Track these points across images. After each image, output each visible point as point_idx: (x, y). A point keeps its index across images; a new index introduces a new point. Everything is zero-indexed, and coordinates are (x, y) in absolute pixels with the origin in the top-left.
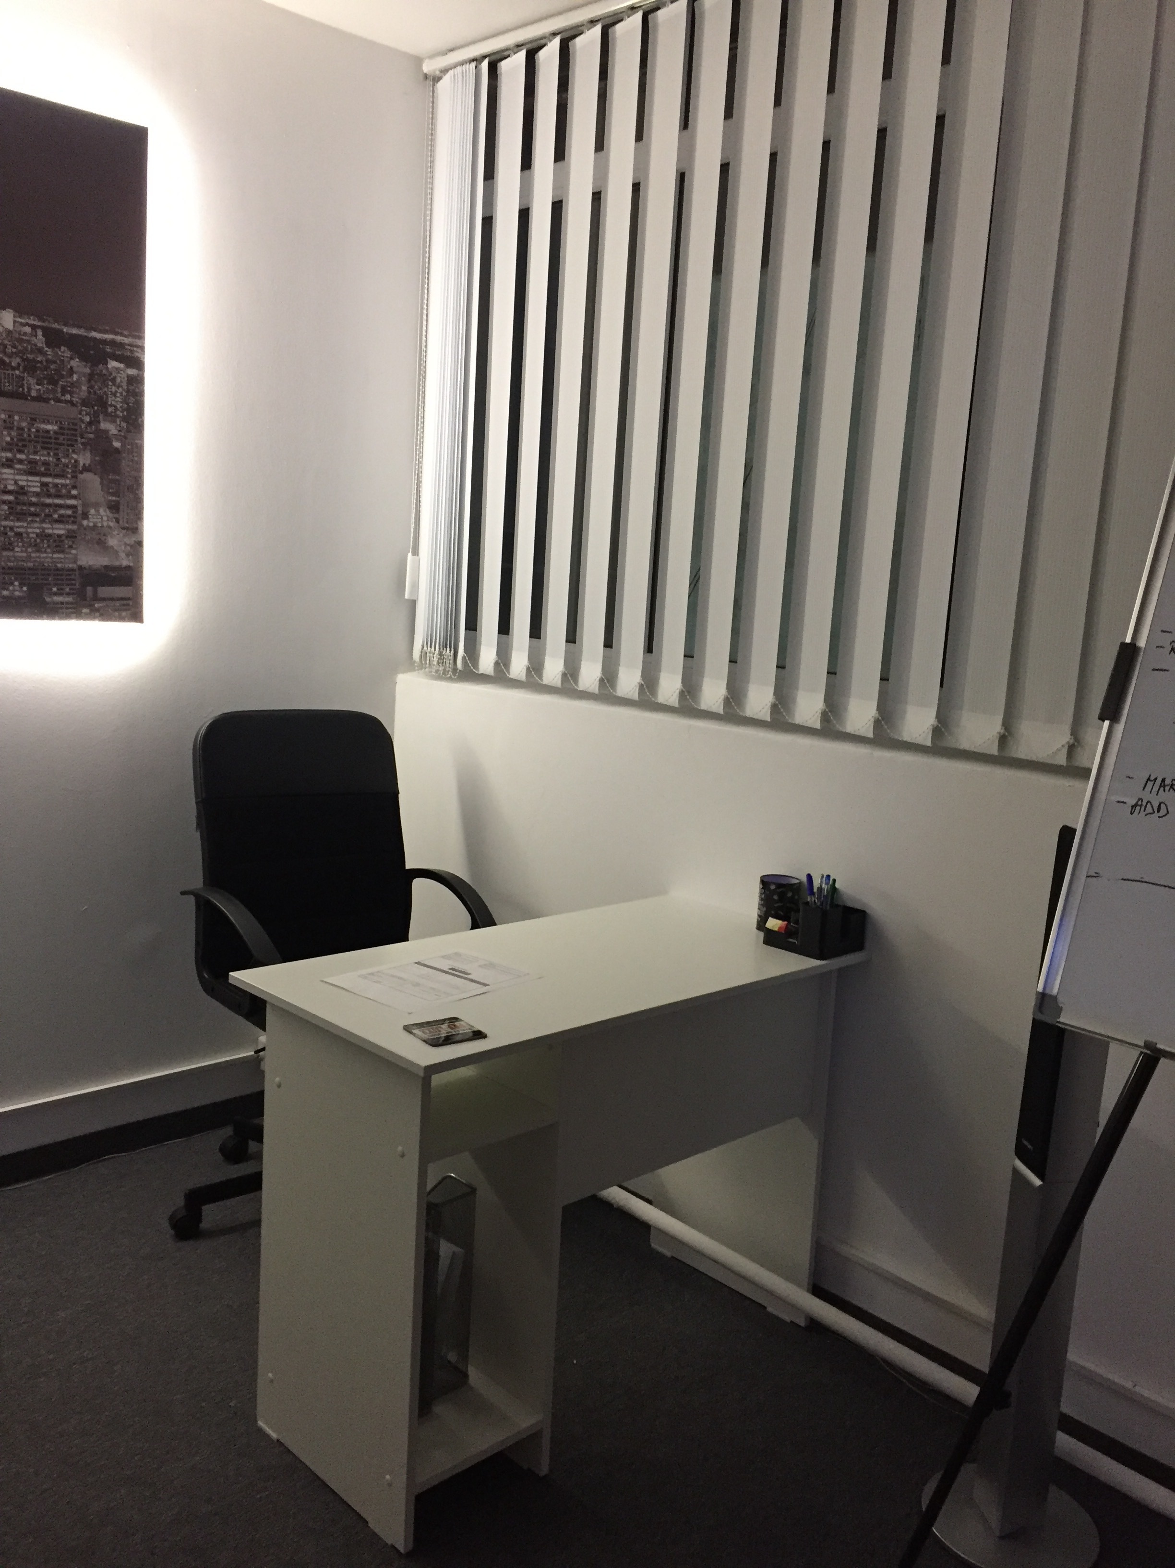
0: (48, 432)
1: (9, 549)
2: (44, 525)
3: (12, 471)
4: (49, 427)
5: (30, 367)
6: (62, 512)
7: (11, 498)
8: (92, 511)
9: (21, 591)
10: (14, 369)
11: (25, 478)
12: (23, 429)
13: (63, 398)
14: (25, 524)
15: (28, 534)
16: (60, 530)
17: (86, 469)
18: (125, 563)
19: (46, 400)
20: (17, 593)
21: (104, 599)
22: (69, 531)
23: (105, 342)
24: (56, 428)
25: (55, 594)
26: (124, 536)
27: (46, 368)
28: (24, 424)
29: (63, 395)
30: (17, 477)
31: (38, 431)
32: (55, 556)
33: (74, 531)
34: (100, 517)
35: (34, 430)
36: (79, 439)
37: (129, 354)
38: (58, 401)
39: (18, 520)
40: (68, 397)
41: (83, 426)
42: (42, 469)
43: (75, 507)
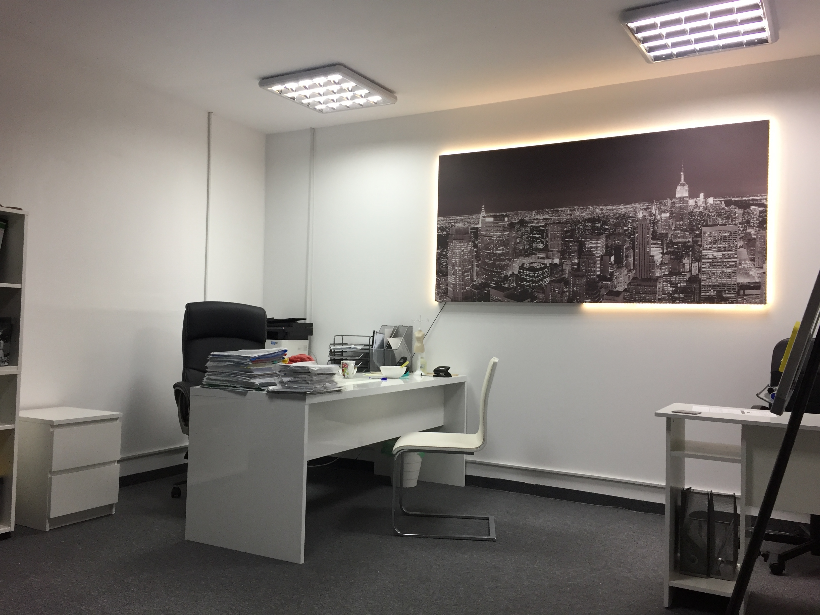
0: (726, 236)
1: (709, 279)
2: (723, 269)
3: (711, 251)
4: (726, 234)
5: (719, 215)
6: (731, 264)
7: (711, 261)
8: (743, 262)
9: (714, 293)
10: (713, 216)
11: (716, 253)
12: (716, 236)
13: (732, 223)
14: (716, 269)
15: (717, 273)
16: (730, 270)
17: (741, 247)
18: (757, 281)
19: (725, 225)
20: (712, 294)
21: (748, 295)
22: (733, 270)
23: (749, 200)
24: (729, 234)
25: (727, 294)
26: (757, 270)
27: (725, 214)
28: (716, 235)
30: (713, 253)
31: (721, 236)
32: (727, 280)
33: (735, 270)
34: (747, 264)
36: (738, 237)
37: (760, 202)
38: (731, 224)
39: (713, 268)
40: (734, 222)
41: (740, 232)
42: (723, 249)
43: (736, 261)
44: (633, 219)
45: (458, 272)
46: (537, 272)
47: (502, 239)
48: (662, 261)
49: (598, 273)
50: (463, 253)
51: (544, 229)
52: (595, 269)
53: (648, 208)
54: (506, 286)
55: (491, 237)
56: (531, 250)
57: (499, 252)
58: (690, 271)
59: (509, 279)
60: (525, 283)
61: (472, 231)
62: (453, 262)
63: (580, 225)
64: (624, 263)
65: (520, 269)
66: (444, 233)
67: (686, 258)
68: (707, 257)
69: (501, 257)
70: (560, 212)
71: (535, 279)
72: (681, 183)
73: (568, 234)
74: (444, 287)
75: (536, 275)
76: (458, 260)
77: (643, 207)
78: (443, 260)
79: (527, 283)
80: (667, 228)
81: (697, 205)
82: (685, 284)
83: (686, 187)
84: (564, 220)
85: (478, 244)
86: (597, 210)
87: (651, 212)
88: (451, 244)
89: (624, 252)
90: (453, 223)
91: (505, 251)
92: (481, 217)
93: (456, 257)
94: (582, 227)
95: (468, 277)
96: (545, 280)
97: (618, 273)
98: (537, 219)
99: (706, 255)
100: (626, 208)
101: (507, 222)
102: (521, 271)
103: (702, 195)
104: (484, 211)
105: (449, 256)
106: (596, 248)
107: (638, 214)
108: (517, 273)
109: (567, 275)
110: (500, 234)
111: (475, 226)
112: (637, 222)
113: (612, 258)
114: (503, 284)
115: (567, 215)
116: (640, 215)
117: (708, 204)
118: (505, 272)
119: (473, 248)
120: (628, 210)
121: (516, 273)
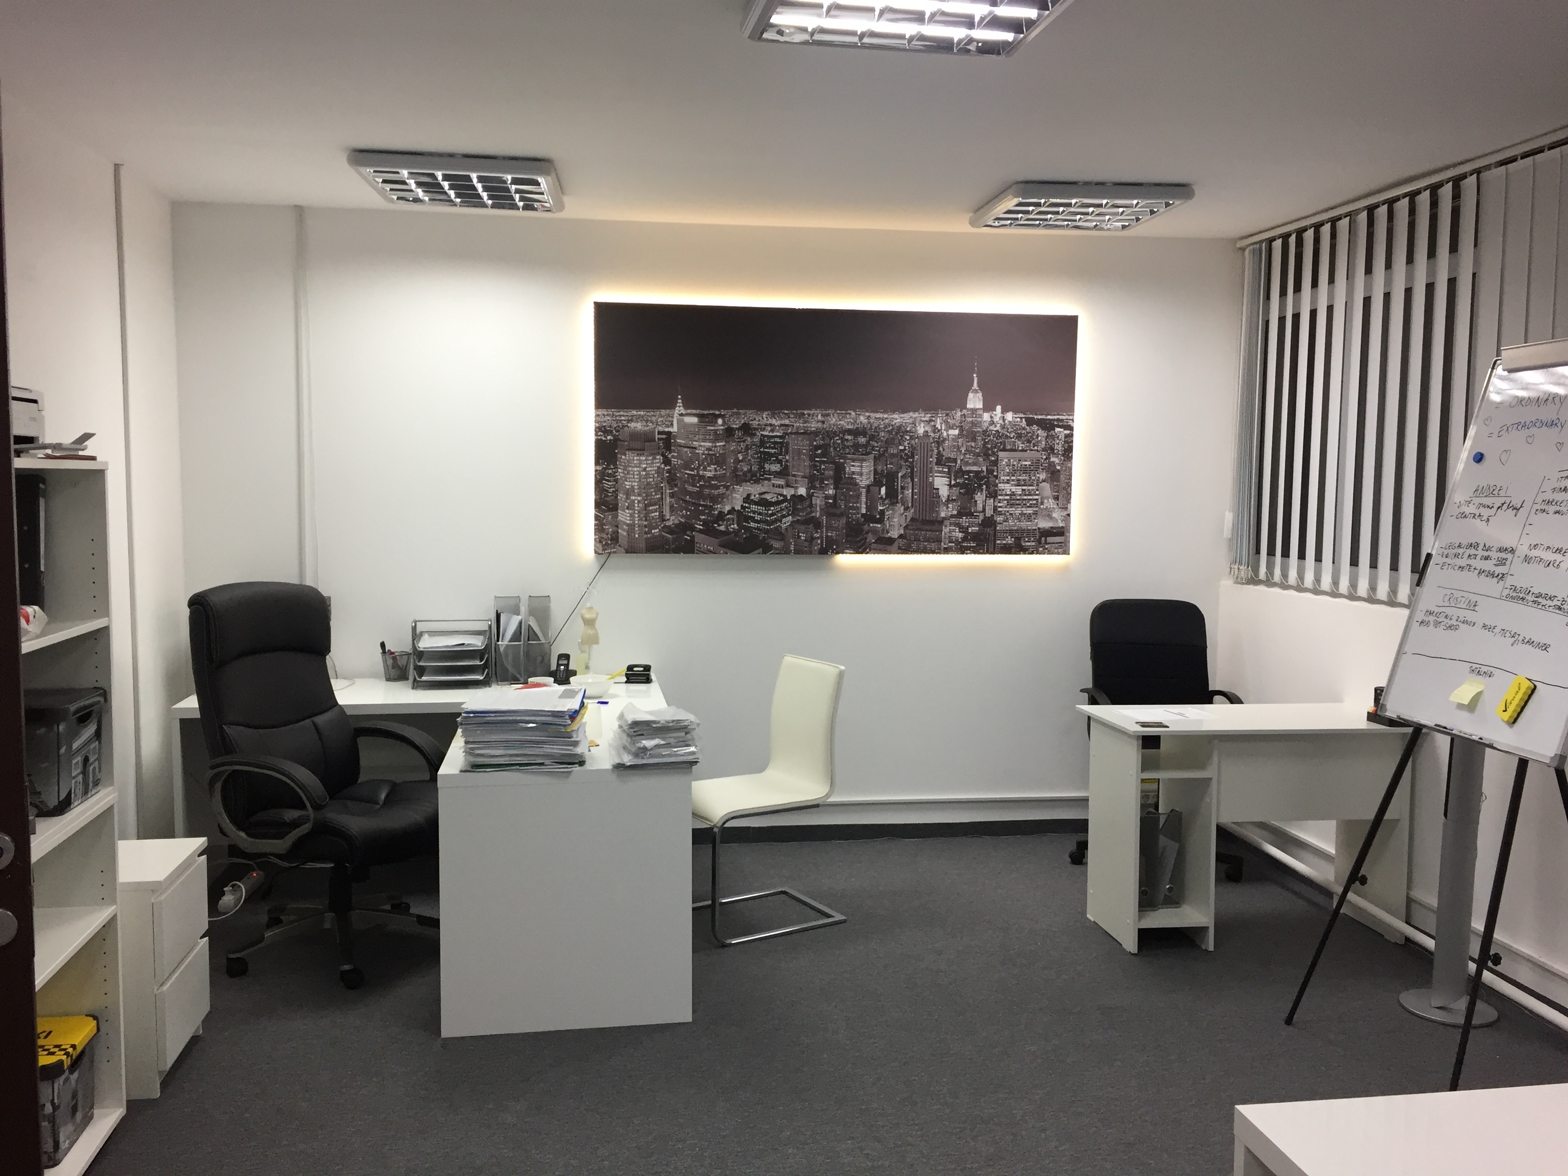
0: (1026, 465)
1: (1006, 521)
2: (1023, 509)
3: (1009, 485)
4: (1027, 463)
5: (1019, 436)
6: (1031, 502)
7: (1008, 497)
8: (1046, 501)
9: (1011, 540)
10: (1011, 438)
11: (1015, 488)
12: (1015, 465)
13: (1034, 449)
14: (1014, 509)
15: (1015, 513)
16: (1030, 511)
17: (1044, 481)
18: (1061, 525)
19: (1026, 451)
20: (1009, 542)
21: (1050, 543)
22: (1034, 511)
23: (1054, 420)
24: (1030, 463)
25: (1027, 542)
26: (1061, 512)
27: (1026, 436)
28: (1015, 463)
29: (1034, 447)
30: (1011, 488)
31: (1021, 465)
32: (1027, 523)
33: (1037, 511)
34: (1050, 503)
35: (1019, 465)
36: (1040, 467)
37: (1066, 424)
38: (1032, 450)
39: (1011, 507)
40: (1036, 448)
41: (1043, 461)
42: (1023, 483)
43: (1037, 499)
44: (911, 434)
45: (636, 505)
46: (772, 508)
47: (713, 453)
48: (949, 496)
49: (864, 511)
50: (644, 473)
51: (781, 440)
52: (858, 505)
53: (931, 421)
54: (722, 528)
55: (695, 448)
56: (762, 473)
57: (709, 474)
58: (984, 510)
59: (727, 517)
60: (752, 525)
61: (660, 436)
62: (628, 487)
63: (838, 438)
64: (899, 498)
65: (744, 502)
66: (609, 438)
67: (979, 494)
68: (1004, 493)
69: (713, 482)
70: (806, 416)
71: (769, 519)
72: (973, 388)
73: (819, 451)
74: (610, 530)
75: (770, 512)
76: (636, 484)
77: (925, 419)
78: (609, 483)
79: (756, 525)
80: (955, 450)
81: (993, 422)
82: (977, 529)
83: (980, 395)
84: (813, 429)
85: (673, 459)
86: (862, 418)
87: (935, 426)
88: (623, 457)
89: (899, 482)
90: (624, 420)
91: (718, 473)
92: (676, 415)
93: (633, 480)
94: (839, 442)
95: (655, 514)
96: (784, 520)
97: (891, 512)
98: (771, 425)
99: (1003, 490)
100: (901, 417)
101: (722, 425)
102: (747, 505)
103: (999, 408)
104: (681, 405)
105: (619, 477)
106: (861, 474)
107: (918, 428)
108: (740, 509)
109: (818, 515)
110: (710, 444)
111: (667, 430)
112: (917, 440)
113: (883, 490)
114: (716, 525)
115: (818, 422)
116: (921, 430)
117: (1006, 421)
118: (719, 506)
119: (663, 466)
120: (904, 421)
121: (738, 508)
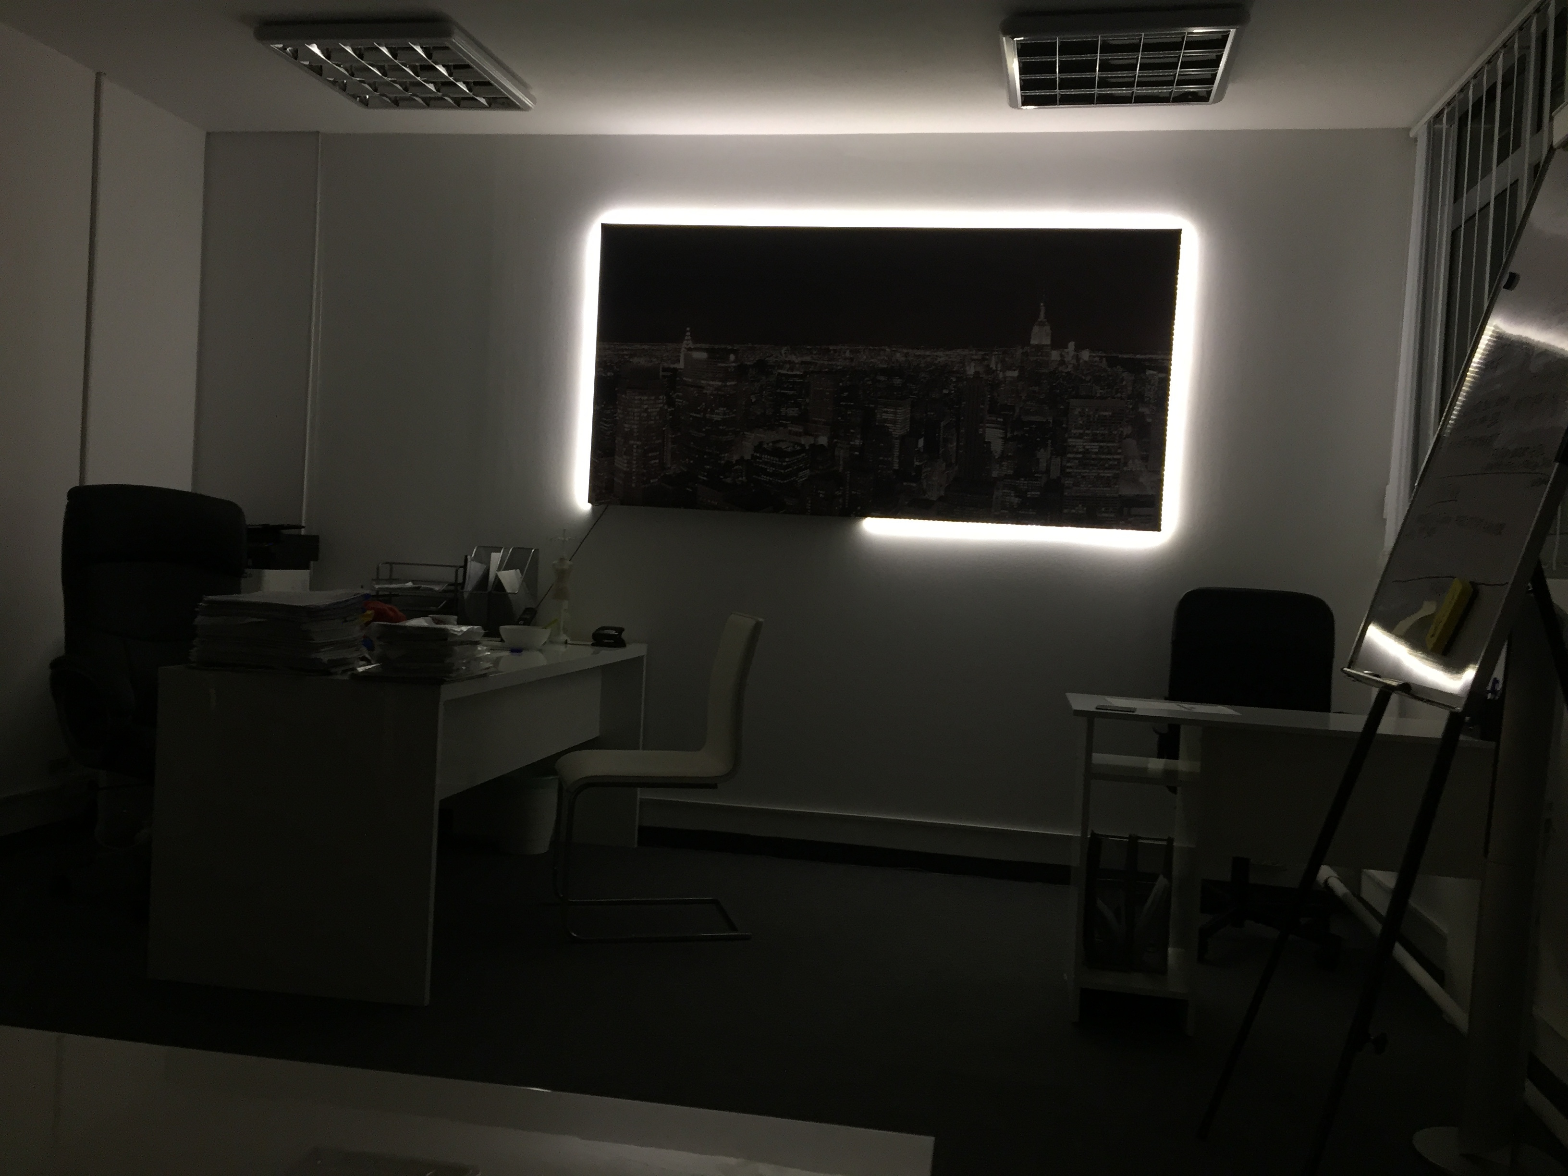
0: (1105, 416)
1: (1077, 486)
2: (1100, 471)
3: (1082, 440)
4: (1107, 413)
5: (1097, 380)
6: (1111, 463)
7: (1080, 456)
8: (1130, 462)
9: (1083, 510)
10: (1087, 382)
11: (1089, 444)
12: (1090, 416)
13: (1116, 396)
14: (1088, 471)
15: (1089, 476)
16: (1108, 474)
17: (1128, 436)
18: (1152, 493)
19: (1106, 398)
20: (1081, 512)
21: (1135, 516)
22: (1115, 474)
23: (1145, 360)
24: (1110, 413)
25: (1104, 512)
26: (1151, 476)
27: (1107, 380)
28: (1091, 413)
29: (1116, 394)
30: (1085, 444)
31: (1099, 416)
32: (1105, 489)
33: (1118, 474)
34: (1136, 465)
35: (1097, 416)
36: (1125, 419)
37: (1161, 365)
38: (1113, 398)
39: (1084, 468)
40: (1119, 395)
41: (1128, 411)
42: (1101, 438)
43: (1120, 459)
44: (958, 375)
45: (635, 450)
46: (787, 460)
47: (723, 393)
48: (1003, 452)
49: (896, 466)
50: (645, 415)
51: (802, 380)
52: (890, 459)
53: (984, 359)
54: (729, 480)
55: (703, 388)
56: (777, 418)
57: (717, 418)
58: (1048, 471)
59: (735, 468)
60: (764, 478)
61: (665, 374)
62: (626, 430)
63: (868, 379)
64: (941, 452)
65: (755, 451)
66: (609, 374)
67: (1042, 450)
68: (1075, 450)
69: (721, 427)
70: (832, 352)
71: (782, 471)
72: (1039, 320)
73: (846, 394)
74: (606, 477)
75: (785, 464)
76: (636, 427)
77: (976, 357)
78: (606, 425)
79: (768, 478)
80: (1014, 395)
81: (1064, 361)
82: (1039, 493)
83: (1047, 328)
84: (839, 368)
85: (677, 400)
86: (898, 355)
87: (988, 366)
88: (623, 396)
89: (942, 432)
90: (627, 355)
91: (727, 416)
92: (683, 349)
93: (632, 421)
94: (870, 383)
95: (655, 461)
96: (801, 474)
97: (929, 469)
98: (790, 362)
99: (1074, 446)
100: (947, 355)
101: (733, 362)
102: (758, 455)
103: (1071, 345)
104: (689, 338)
105: (617, 418)
106: (894, 422)
107: (967, 368)
108: (749, 458)
109: (841, 469)
110: (720, 383)
111: (672, 366)
112: (965, 382)
113: (921, 443)
114: (722, 477)
115: (845, 359)
116: (971, 371)
117: (1081, 361)
118: (726, 455)
119: (666, 407)
120: (950, 360)
